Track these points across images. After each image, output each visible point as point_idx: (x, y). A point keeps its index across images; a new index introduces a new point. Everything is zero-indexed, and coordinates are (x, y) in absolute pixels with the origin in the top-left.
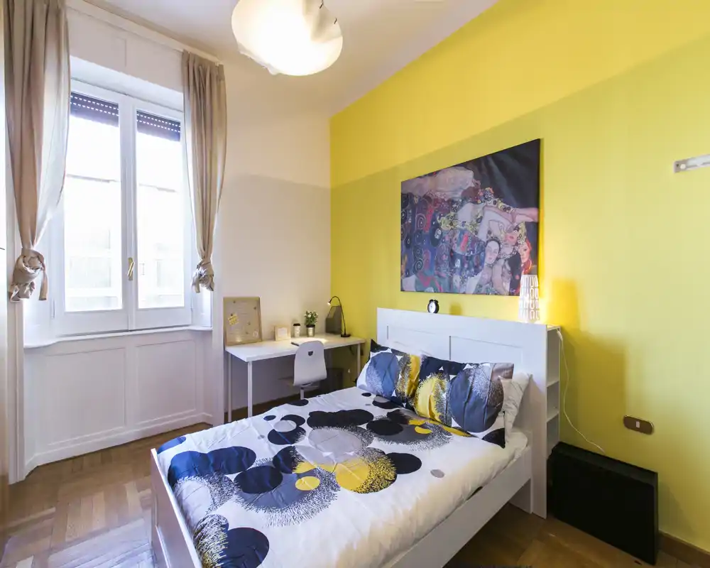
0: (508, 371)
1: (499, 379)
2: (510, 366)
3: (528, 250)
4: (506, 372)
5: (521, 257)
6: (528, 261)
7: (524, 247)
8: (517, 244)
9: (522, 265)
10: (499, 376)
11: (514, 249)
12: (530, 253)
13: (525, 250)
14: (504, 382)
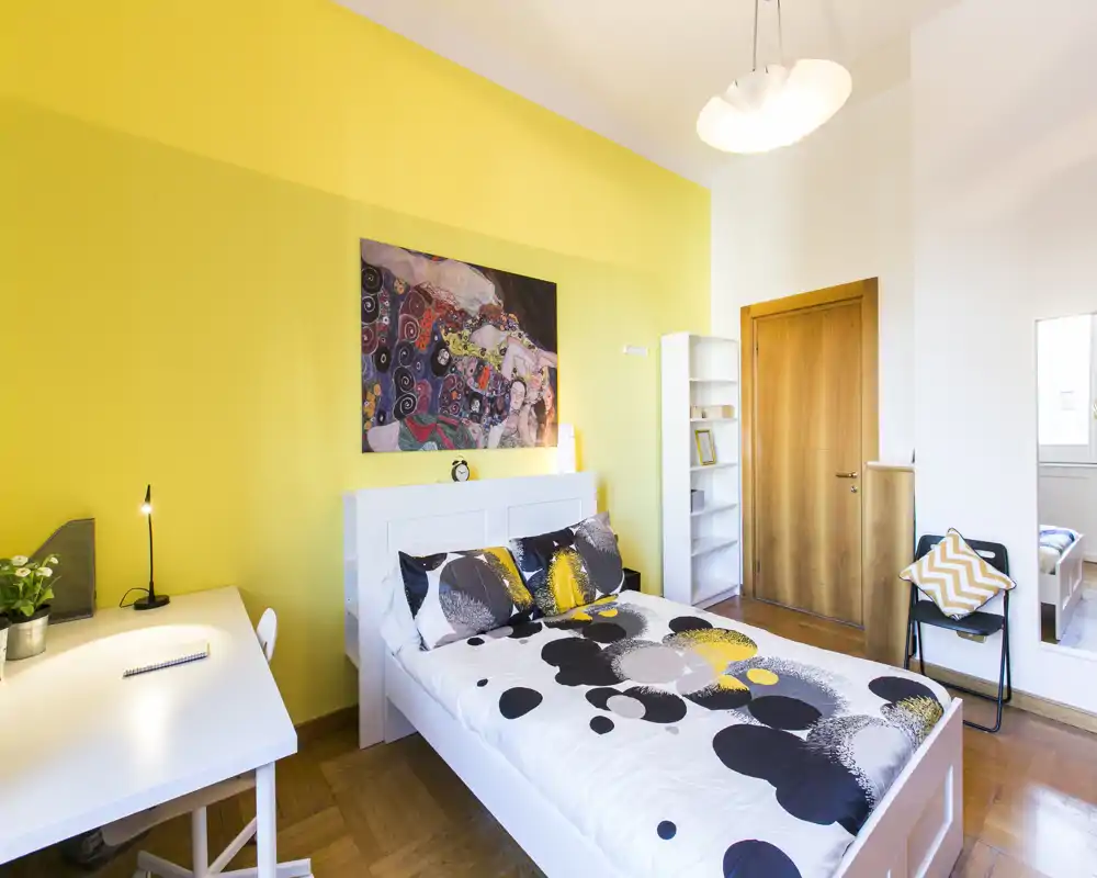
5: (545, 404)
6: (550, 409)
7: (547, 393)
11: (539, 394)
12: (553, 400)
13: (549, 397)
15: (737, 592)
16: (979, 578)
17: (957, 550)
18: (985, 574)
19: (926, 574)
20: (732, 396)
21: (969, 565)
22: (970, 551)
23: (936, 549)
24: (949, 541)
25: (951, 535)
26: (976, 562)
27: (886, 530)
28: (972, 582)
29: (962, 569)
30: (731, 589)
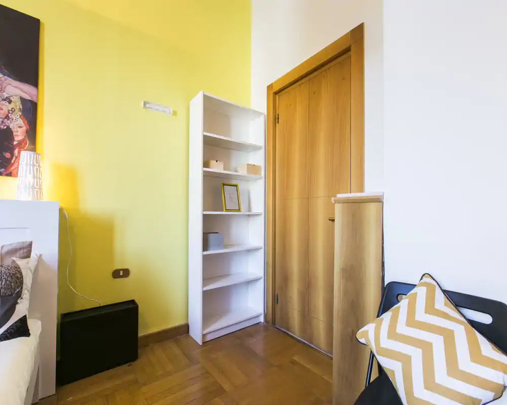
0: (25, 250)
1: (14, 261)
2: (28, 244)
3: (24, 128)
4: (22, 251)
5: (14, 133)
6: (23, 140)
7: (17, 123)
8: (7, 117)
9: (15, 143)
10: (14, 259)
11: (2, 122)
12: (27, 132)
13: (20, 127)
14: (21, 263)
15: (262, 319)
16: (465, 363)
17: (430, 308)
18: (476, 356)
19: (386, 343)
20: (258, 159)
21: (449, 337)
22: (452, 312)
23: (404, 303)
24: (420, 292)
25: (426, 284)
26: (461, 331)
27: (353, 274)
28: (453, 368)
29: (438, 343)
30: (257, 316)
